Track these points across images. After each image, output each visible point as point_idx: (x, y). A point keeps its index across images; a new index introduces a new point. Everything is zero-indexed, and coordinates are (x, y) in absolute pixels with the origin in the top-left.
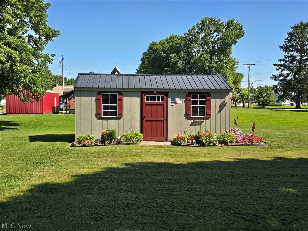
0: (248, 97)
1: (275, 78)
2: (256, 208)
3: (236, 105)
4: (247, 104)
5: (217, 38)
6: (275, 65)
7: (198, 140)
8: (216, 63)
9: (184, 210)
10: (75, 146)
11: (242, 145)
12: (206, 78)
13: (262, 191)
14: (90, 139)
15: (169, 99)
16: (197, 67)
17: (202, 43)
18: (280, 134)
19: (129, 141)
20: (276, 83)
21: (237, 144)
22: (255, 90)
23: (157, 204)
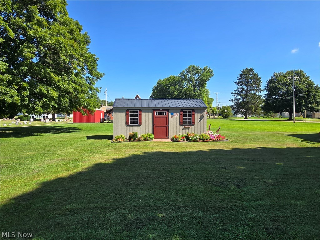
0: (217, 112)
1: (232, 101)
2: (222, 179)
3: (209, 117)
4: (216, 117)
5: (197, 77)
6: (232, 93)
7: (187, 138)
8: (198, 92)
9: (179, 180)
10: (113, 142)
11: (213, 141)
12: (191, 101)
13: (225, 168)
14: (122, 138)
15: (170, 114)
16: (186, 94)
17: (189, 80)
18: (236, 134)
19: (145, 139)
20: (233, 104)
21: (210, 140)
22: (221, 108)
23: (163, 176)
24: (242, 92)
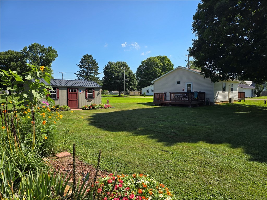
6: (75, 74)
24: (83, 73)
